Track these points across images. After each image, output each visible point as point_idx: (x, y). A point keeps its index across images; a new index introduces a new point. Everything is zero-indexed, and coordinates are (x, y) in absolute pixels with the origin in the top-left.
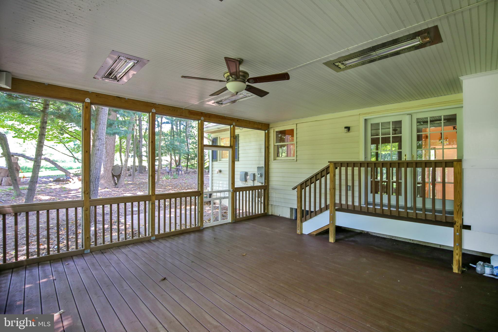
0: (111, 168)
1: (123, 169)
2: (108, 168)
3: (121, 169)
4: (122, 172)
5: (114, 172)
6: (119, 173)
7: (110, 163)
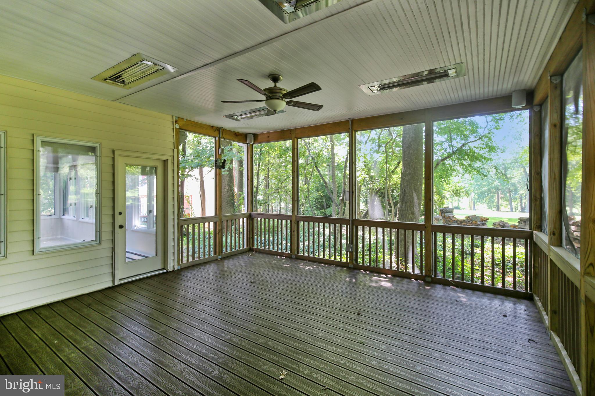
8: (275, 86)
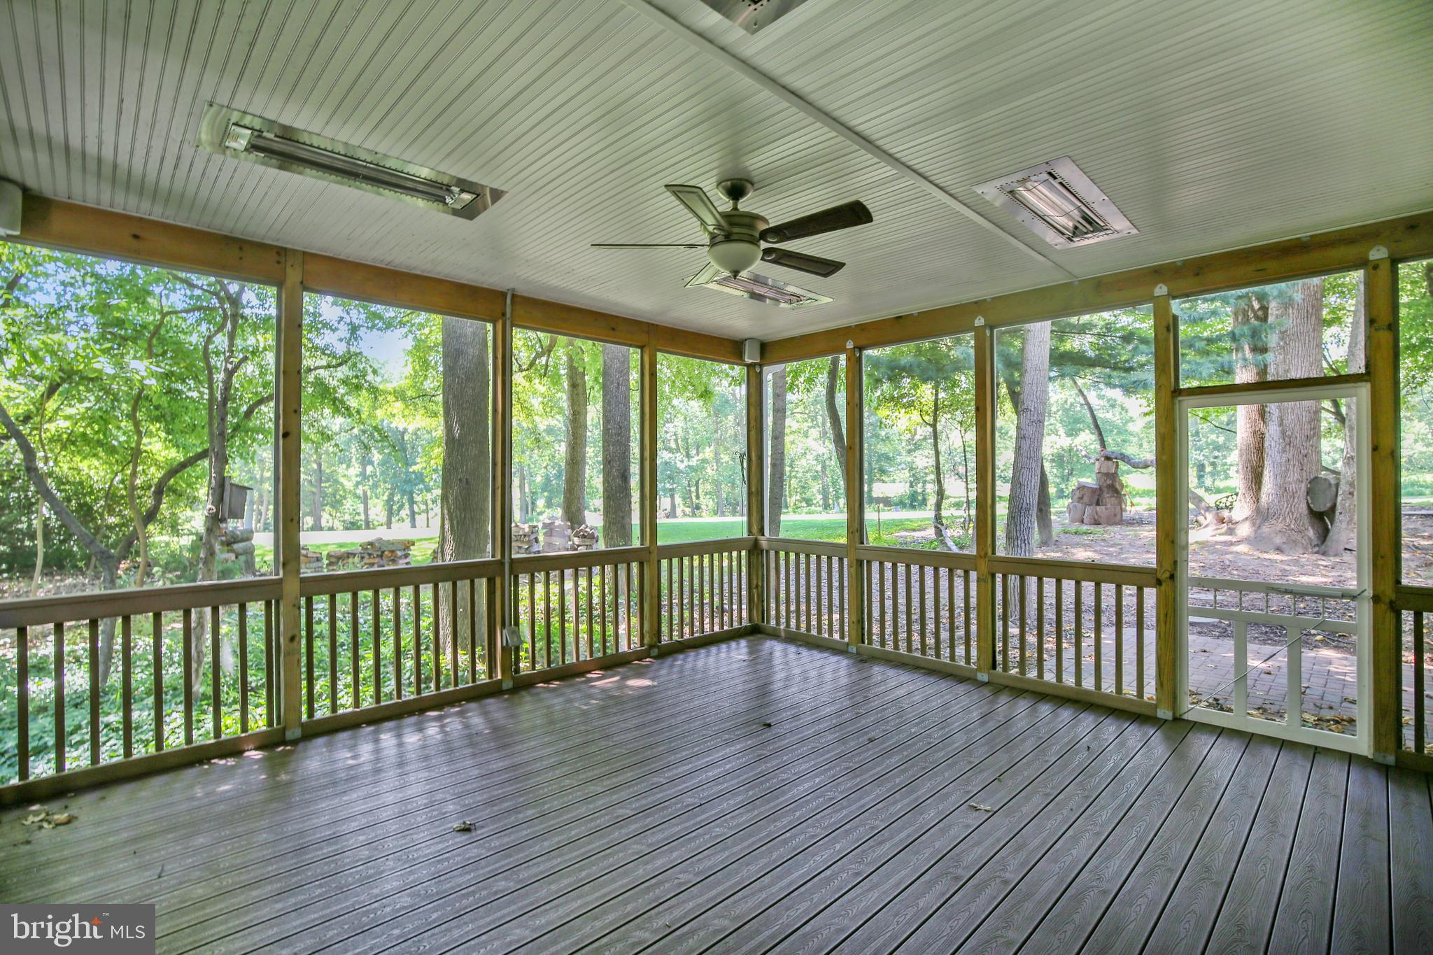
0: (1303, 485)
1: (1340, 492)
2: (1293, 487)
3: (1334, 489)
4: (1339, 499)
5: (1312, 499)
6: (1329, 505)
7: (1297, 469)
8: (735, 208)
